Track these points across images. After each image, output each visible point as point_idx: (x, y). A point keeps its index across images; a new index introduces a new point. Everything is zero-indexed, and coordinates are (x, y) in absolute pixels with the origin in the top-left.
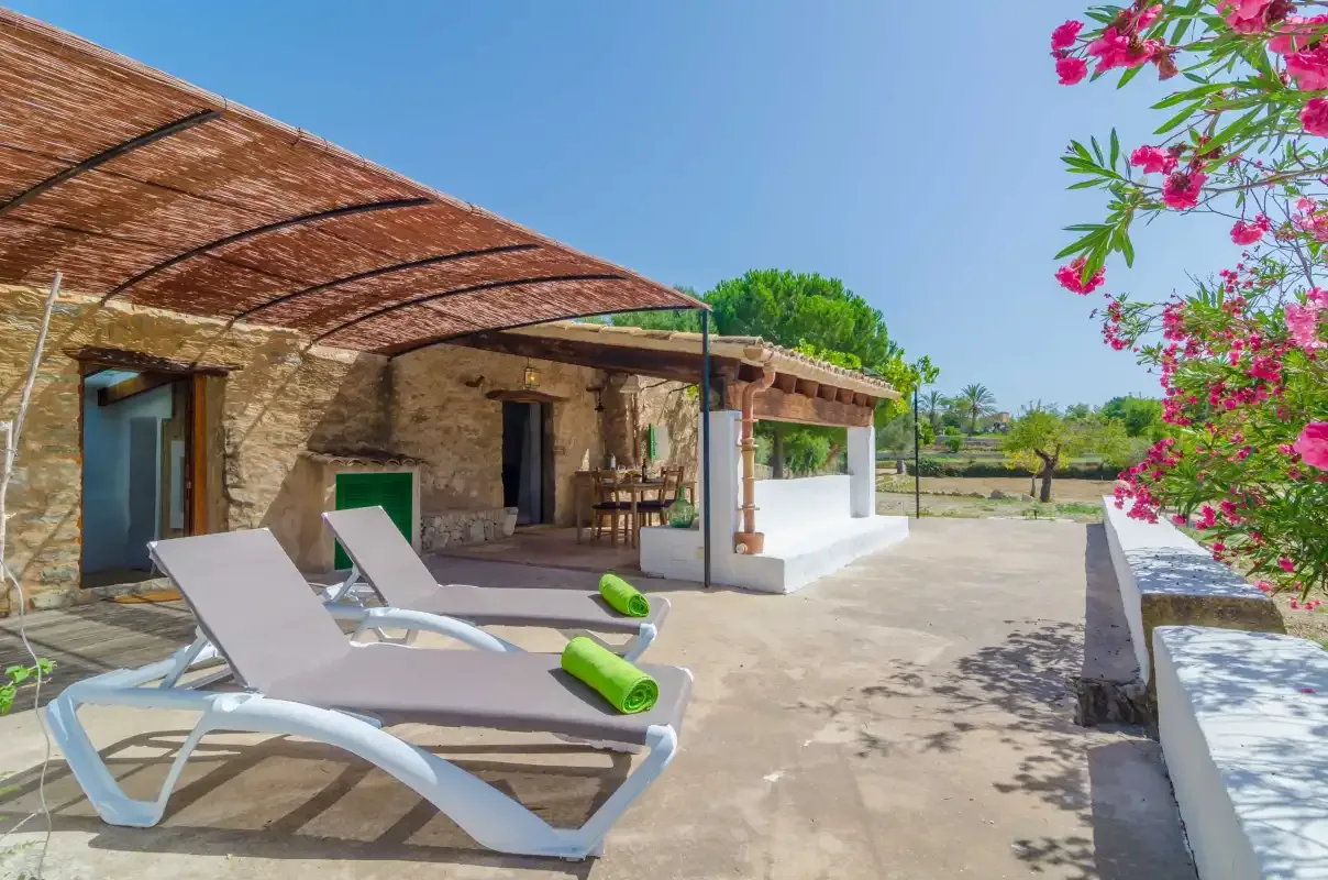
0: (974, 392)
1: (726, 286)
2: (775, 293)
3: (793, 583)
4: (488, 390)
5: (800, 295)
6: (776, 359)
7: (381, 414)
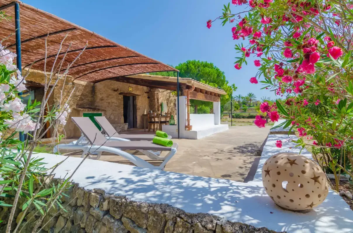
0: (250, 95)
1: (181, 64)
2: (195, 67)
3: (199, 137)
4: (119, 92)
5: (202, 67)
6: (195, 83)
7: (92, 98)
